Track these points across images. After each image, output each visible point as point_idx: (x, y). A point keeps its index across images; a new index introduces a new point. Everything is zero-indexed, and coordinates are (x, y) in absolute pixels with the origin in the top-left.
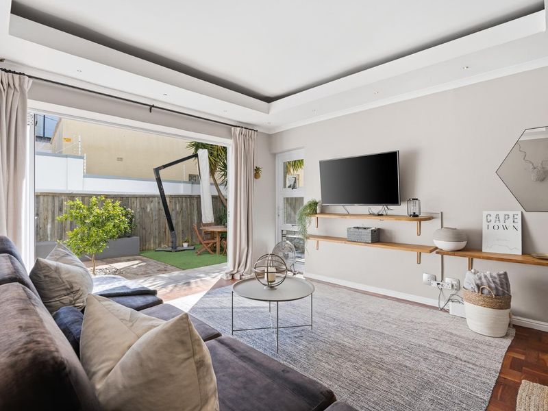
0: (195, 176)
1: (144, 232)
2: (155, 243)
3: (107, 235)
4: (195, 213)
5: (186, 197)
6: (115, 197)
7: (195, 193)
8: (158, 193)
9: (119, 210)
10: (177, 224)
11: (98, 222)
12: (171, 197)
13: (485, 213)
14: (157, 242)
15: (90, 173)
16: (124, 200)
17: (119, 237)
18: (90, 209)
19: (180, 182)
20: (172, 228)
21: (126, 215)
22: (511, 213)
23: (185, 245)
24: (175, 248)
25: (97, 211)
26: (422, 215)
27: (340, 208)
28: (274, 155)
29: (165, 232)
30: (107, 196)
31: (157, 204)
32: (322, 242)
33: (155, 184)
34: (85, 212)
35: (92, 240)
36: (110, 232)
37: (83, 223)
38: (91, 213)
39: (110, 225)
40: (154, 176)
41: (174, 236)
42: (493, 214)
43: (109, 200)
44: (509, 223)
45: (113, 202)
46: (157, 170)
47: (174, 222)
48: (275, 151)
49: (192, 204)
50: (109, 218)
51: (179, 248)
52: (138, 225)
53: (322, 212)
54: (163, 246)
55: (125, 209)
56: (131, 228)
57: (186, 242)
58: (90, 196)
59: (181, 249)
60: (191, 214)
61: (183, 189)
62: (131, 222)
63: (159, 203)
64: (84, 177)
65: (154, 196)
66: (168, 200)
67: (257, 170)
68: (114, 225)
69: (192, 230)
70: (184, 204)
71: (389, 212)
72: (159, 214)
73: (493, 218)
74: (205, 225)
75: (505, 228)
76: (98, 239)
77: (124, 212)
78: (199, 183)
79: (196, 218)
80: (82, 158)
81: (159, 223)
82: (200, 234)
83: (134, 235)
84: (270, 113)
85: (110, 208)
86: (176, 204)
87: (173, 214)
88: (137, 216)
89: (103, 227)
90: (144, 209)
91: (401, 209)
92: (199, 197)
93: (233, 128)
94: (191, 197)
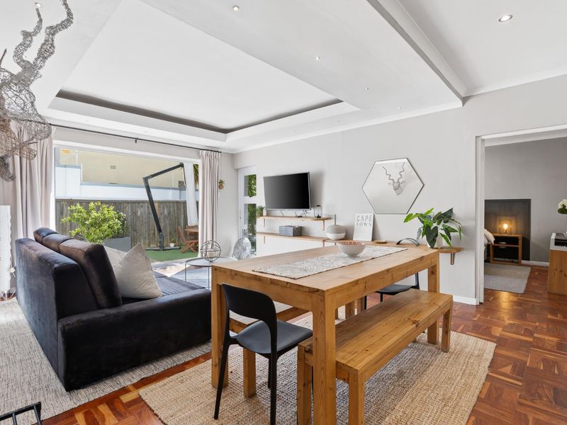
1: (135, 233)
2: (145, 243)
3: (103, 234)
4: (182, 216)
5: (173, 202)
6: (109, 203)
7: (182, 199)
8: (147, 199)
9: (113, 213)
10: (165, 227)
11: (95, 223)
12: (160, 202)
13: (357, 215)
14: (147, 242)
15: (86, 180)
16: (118, 205)
17: (113, 237)
18: (89, 212)
19: (169, 188)
20: (160, 230)
21: (119, 218)
22: (369, 215)
23: (172, 245)
24: (162, 248)
25: (94, 214)
26: (323, 216)
27: (278, 212)
28: (237, 170)
29: (154, 233)
30: (103, 202)
31: (146, 208)
32: (268, 237)
33: (144, 190)
34: (85, 216)
35: (91, 237)
36: (105, 231)
37: (84, 224)
38: (90, 216)
39: (105, 226)
40: (143, 184)
41: (162, 237)
42: (361, 215)
43: (104, 206)
44: (368, 221)
45: (108, 207)
46: (146, 179)
47: (162, 225)
48: (236, 168)
49: (179, 209)
50: (105, 220)
51: (167, 248)
52: (130, 227)
53: (268, 215)
54: (152, 246)
55: (118, 213)
56: (123, 230)
57: (173, 242)
58: (88, 202)
59: (169, 248)
60: (178, 218)
61: (171, 196)
62: (123, 225)
63: (148, 208)
64: (81, 185)
65: (144, 202)
66: (156, 205)
67: (221, 182)
68: (109, 227)
69: (179, 232)
70: (172, 209)
71: (307, 215)
72: (149, 218)
73: (360, 218)
74: (190, 227)
75: (365, 224)
76: (96, 237)
77: (117, 215)
78: (185, 190)
79: (182, 221)
80: (79, 167)
81: (149, 226)
82: (186, 236)
83: (126, 236)
84: (227, 141)
85: (106, 212)
86: (164, 208)
87: (161, 217)
88: (129, 219)
89: (99, 227)
90: (135, 213)
91: (311, 212)
92: (185, 203)
93: (200, 151)
94: (177, 202)
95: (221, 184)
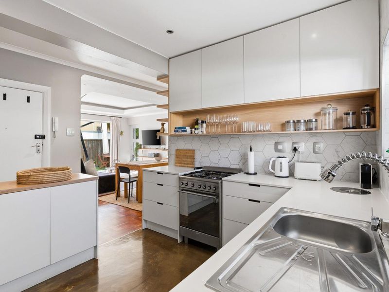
0: (100, 127)
4: (100, 149)
5: (95, 140)
7: (100, 138)
10: (90, 154)
12: (86, 140)
19: (91, 132)
20: (87, 156)
27: (148, 147)
28: (130, 126)
47: (88, 153)
48: (129, 124)
49: (98, 144)
53: (144, 148)
60: (97, 149)
66: (85, 142)
69: (98, 157)
70: (93, 144)
74: (104, 155)
78: (101, 132)
79: (100, 151)
82: (102, 159)
86: (89, 144)
87: (87, 149)
91: (161, 147)
92: (101, 140)
93: (111, 117)
94: (97, 140)
95: (121, 133)
